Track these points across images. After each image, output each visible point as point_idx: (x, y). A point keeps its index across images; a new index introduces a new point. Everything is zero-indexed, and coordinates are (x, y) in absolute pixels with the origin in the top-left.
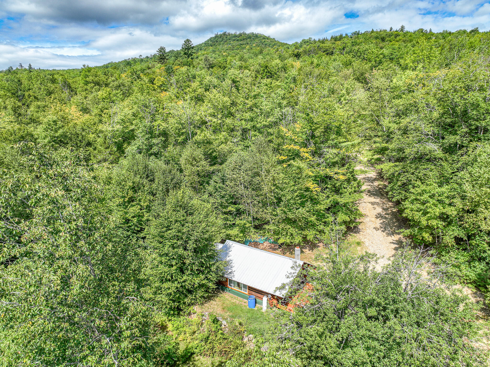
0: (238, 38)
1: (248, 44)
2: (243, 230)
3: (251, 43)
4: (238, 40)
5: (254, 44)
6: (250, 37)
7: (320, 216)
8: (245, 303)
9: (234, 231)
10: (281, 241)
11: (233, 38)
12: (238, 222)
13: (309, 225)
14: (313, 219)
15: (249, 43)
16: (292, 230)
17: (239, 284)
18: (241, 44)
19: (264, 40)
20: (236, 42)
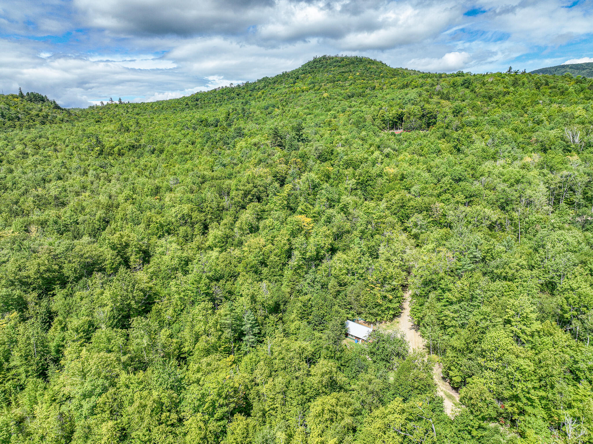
0: (340, 64)
1: (351, 72)
2: (353, 315)
3: (354, 71)
4: (339, 66)
5: (358, 71)
6: (353, 63)
7: (383, 311)
8: (354, 342)
9: (350, 316)
10: (367, 321)
11: (334, 64)
12: (351, 312)
13: (378, 315)
14: (380, 312)
15: (352, 70)
16: (371, 317)
17: (352, 336)
18: (343, 72)
19: (369, 66)
20: (337, 68)
